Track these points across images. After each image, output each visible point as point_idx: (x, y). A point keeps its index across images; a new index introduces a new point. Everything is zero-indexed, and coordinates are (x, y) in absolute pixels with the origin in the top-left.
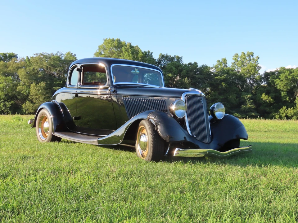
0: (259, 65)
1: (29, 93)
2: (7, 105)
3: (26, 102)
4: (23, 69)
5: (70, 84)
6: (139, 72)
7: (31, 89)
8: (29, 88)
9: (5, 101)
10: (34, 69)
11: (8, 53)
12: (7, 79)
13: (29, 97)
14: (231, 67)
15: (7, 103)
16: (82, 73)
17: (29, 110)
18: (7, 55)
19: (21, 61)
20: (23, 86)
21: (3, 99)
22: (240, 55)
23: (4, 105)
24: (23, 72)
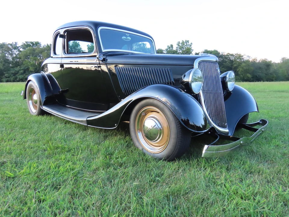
0: (192, 48)
5: (55, 53)
6: (130, 39)
14: (175, 50)
16: (66, 39)
19: (44, 47)
22: (181, 42)
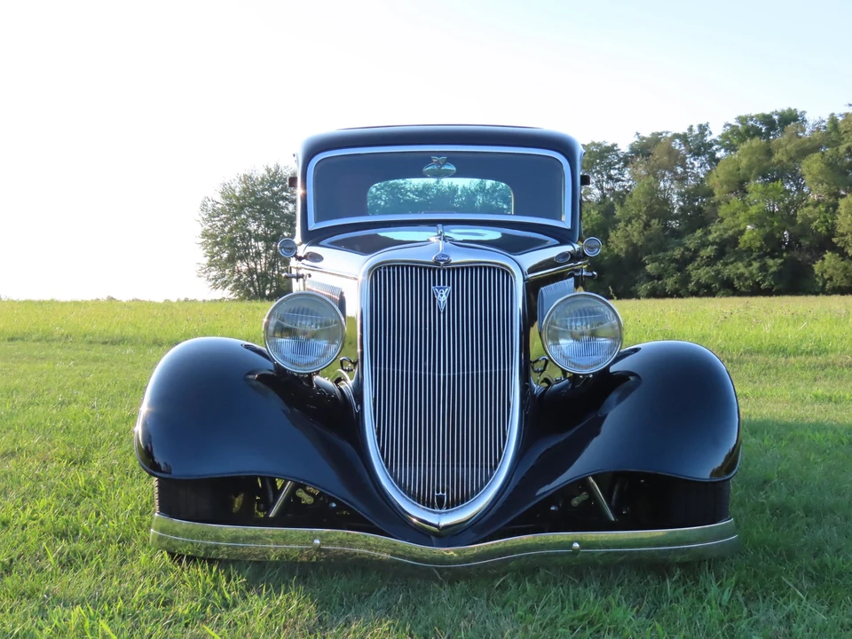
1: (833, 225)
2: (771, 267)
3: (825, 256)
4: (816, 156)
7: (839, 213)
8: (834, 211)
9: (765, 254)
10: (849, 150)
11: (776, 113)
12: (770, 191)
13: (835, 240)
15: (770, 262)
17: (835, 281)
18: (776, 117)
20: (816, 205)
21: (760, 249)
23: (761, 266)
24: (815, 165)
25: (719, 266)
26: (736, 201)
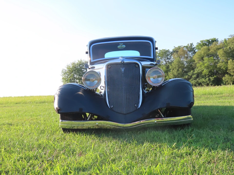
1: (227, 67)
2: (211, 79)
3: (225, 75)
4: (221, 50)
7: (228, 64)
9: (209, 76)
10: (230, 48)
11: (210, 39)
12: (210, 59)
13: (228, 71)
15: (211, 78)
17: (228, 82)
18: (210, 40)
20: (222, 63)
21: (208, 75)
23: (209, 79)
24: (221, 52)
25: (198, 80)
26: (201, 63)
